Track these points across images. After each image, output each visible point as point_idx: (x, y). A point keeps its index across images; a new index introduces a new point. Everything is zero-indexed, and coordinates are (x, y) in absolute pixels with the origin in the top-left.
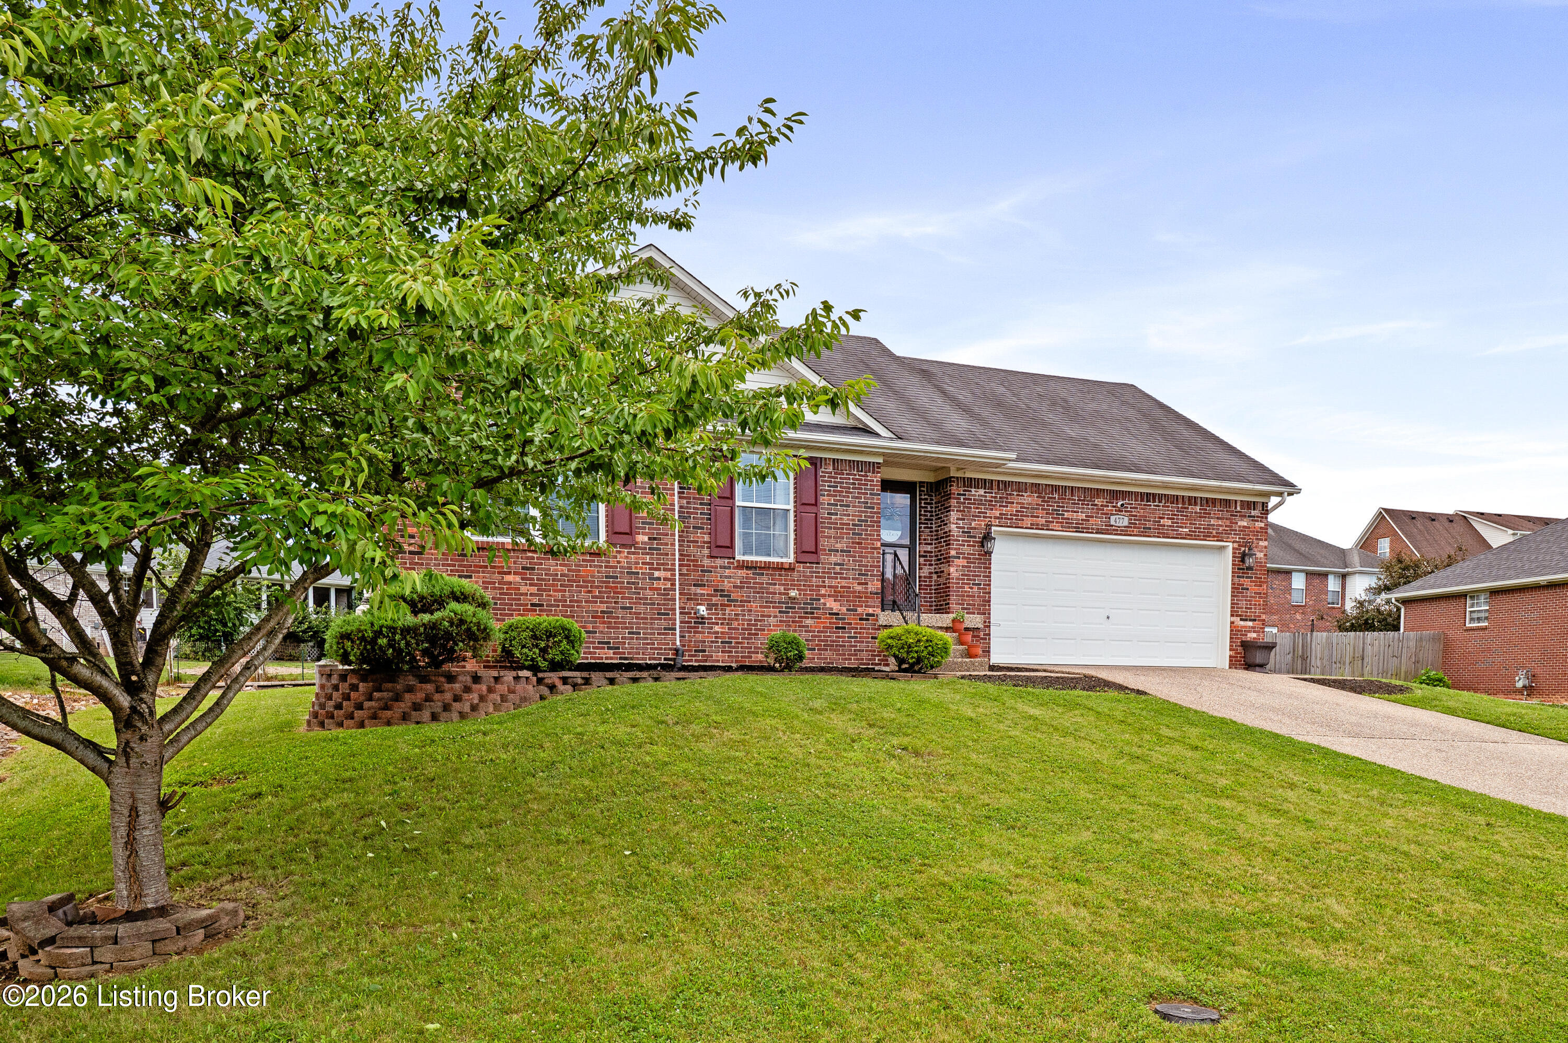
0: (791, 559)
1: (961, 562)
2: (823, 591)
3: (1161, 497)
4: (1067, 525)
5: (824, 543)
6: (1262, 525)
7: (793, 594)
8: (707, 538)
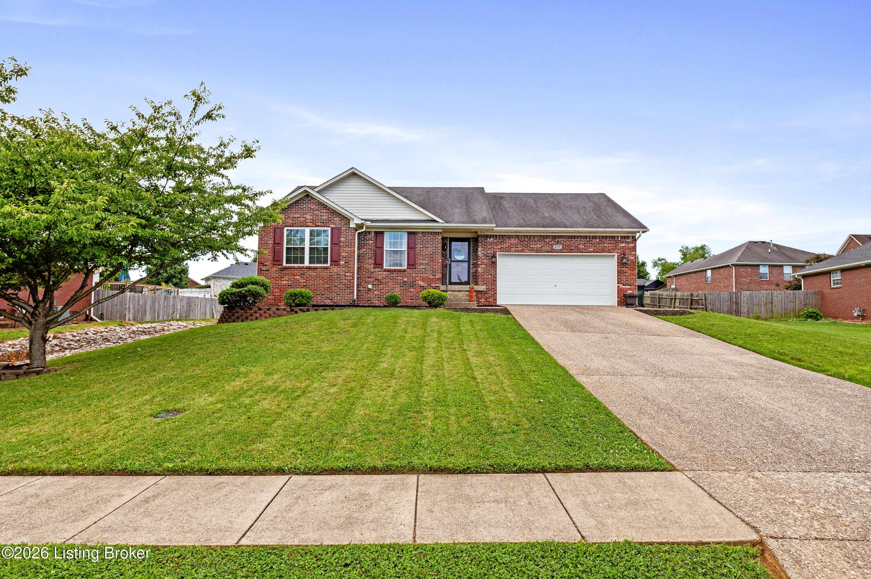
0: (406, 268)
1: (483, 266)
2: (417, 279)
3: (578, 237)
4: (532, 250)
5: (418, 261)
6: (633, 245)
7: (405, 280)
8: (373, 262)
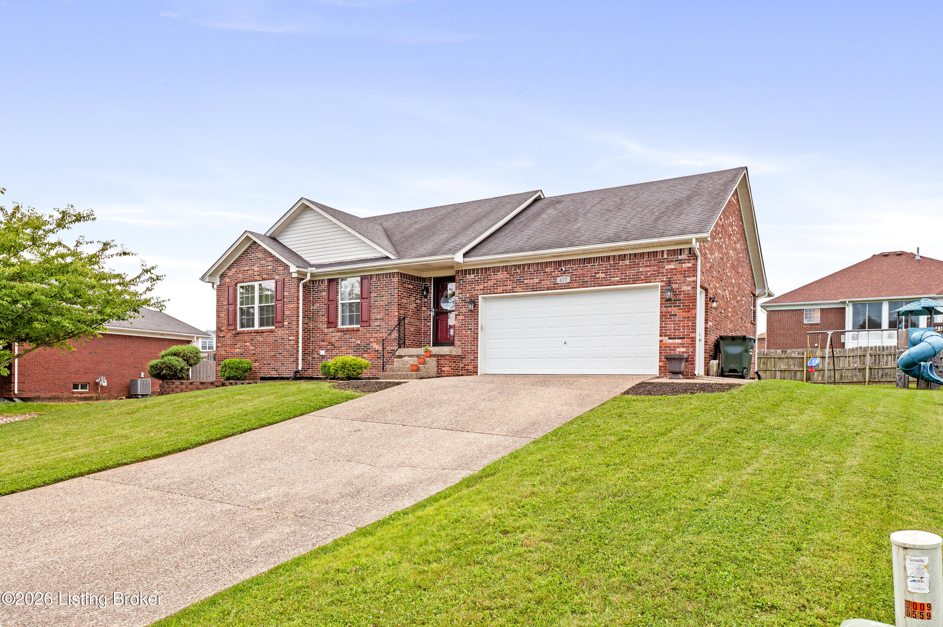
0: (360, 326)
1: (461, 317)
2: (371, 340)
3: (595, 259)
5: (373, 316)
7: (359, 342)
8: (326, 319)
